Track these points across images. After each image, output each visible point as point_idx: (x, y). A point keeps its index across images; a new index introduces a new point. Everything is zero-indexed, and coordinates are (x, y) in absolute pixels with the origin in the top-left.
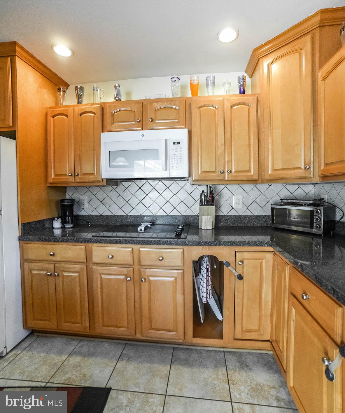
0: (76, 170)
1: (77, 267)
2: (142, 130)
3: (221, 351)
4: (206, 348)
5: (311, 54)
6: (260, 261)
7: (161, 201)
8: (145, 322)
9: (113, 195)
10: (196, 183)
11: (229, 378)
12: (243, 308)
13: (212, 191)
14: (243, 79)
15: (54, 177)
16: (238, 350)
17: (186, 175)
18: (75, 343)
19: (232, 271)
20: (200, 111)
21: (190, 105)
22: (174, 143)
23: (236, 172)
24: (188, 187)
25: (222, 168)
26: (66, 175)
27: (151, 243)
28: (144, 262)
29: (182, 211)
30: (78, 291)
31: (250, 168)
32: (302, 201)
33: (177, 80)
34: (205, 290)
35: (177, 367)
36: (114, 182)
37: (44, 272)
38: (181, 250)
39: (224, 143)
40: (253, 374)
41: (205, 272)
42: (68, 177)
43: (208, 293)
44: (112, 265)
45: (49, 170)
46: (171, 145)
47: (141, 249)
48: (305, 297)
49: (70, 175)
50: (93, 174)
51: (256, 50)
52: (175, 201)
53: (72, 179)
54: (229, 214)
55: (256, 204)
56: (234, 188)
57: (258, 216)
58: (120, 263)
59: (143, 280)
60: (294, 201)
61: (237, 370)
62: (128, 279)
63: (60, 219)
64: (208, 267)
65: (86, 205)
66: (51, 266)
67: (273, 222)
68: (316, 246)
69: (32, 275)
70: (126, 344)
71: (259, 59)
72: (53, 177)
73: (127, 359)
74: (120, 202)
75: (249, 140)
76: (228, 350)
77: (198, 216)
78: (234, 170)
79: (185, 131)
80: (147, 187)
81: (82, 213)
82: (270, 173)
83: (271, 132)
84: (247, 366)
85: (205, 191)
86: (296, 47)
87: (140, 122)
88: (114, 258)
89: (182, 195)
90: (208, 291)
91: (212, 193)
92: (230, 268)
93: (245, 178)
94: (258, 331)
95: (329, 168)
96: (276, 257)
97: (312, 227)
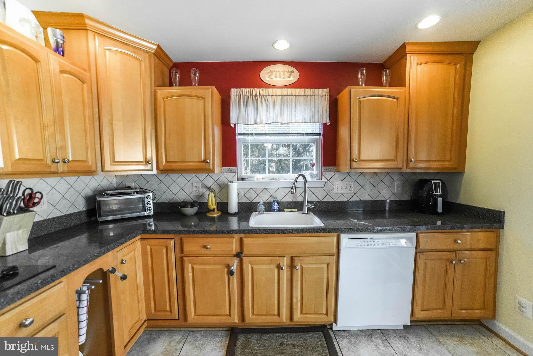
39: (53, 120)
55: (65, 200)
57: (70, 214)
75: (85, 124)
93: (82, 170)
95: (169, 164)
96: (145, 242)
97: (144, 211)
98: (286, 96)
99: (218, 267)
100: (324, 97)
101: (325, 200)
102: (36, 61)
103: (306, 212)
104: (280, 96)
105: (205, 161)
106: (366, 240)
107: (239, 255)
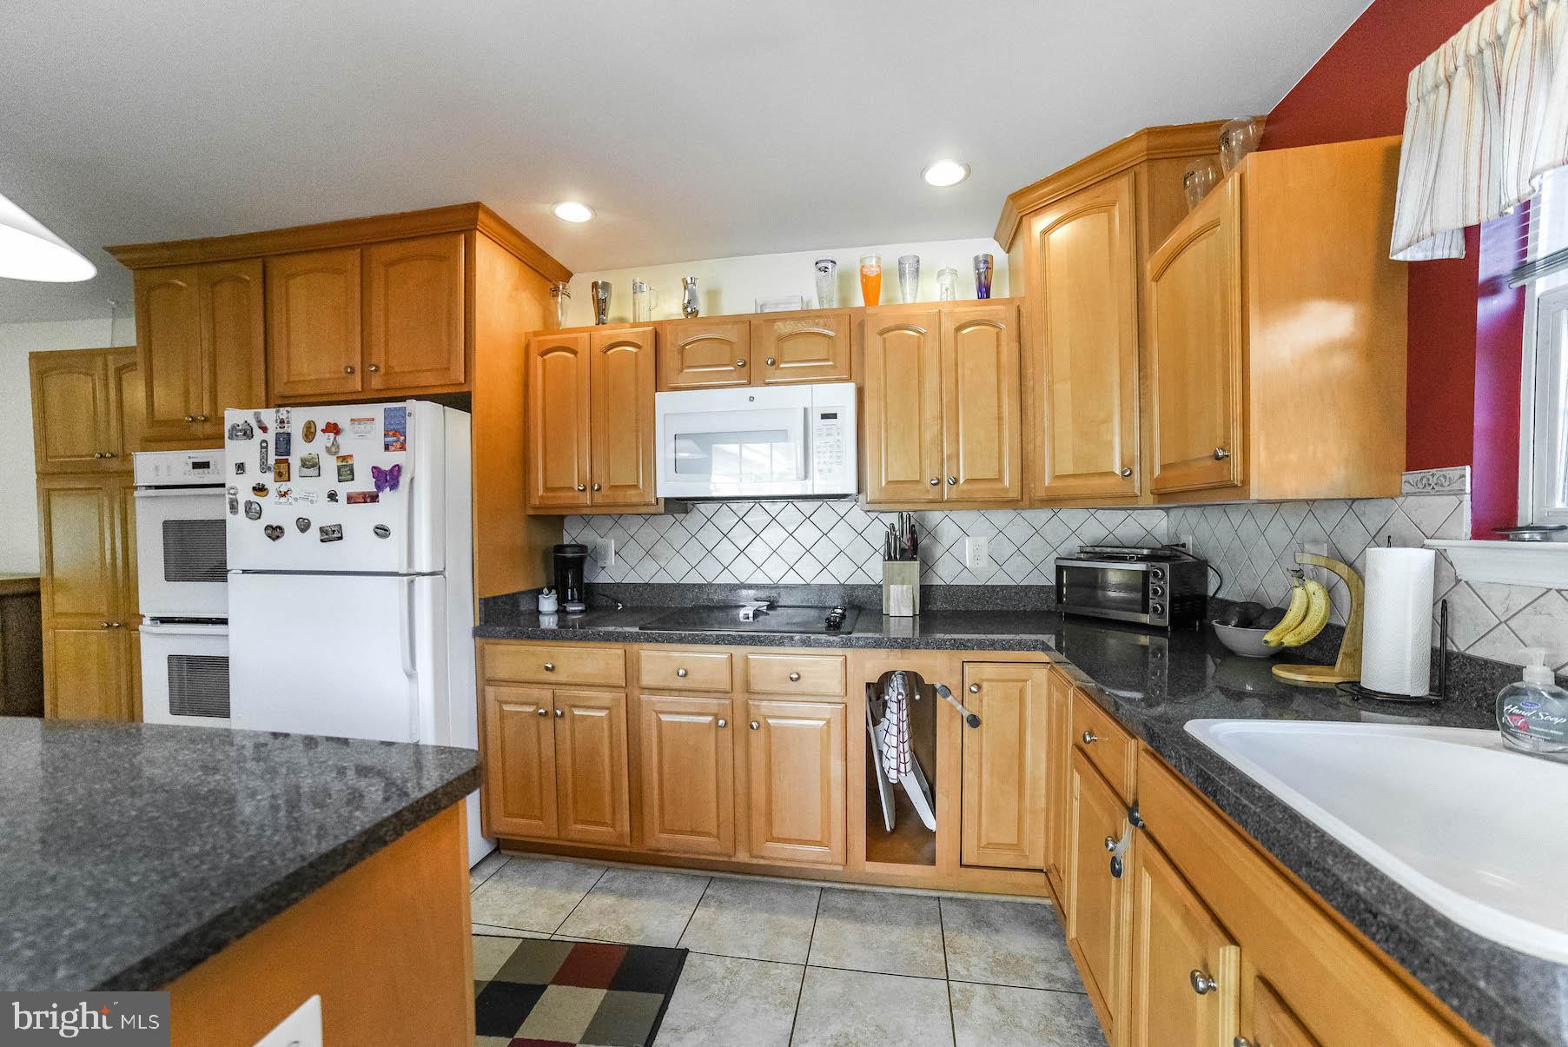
0: (595, 478)
1: (605, 697)
2: (749, 384)
3: (931, 897)
4: (898, 891)
5: (1133, 219)
6: (1020, 684)
7: (791, 550)
8: (758, 822)
9: (677, 535)
10: (876, 507)
11: (946, 943)
12: (980, 794)
13: (913, 526)
14: (986, 262)
15: (545, 494)
16: (972, 896)
17: (851, 488)
18: (596, 873)
19: (954, 707)
20: (884, 339)
21: (861, 325)
22: (824, 416)
23: (967, 481)
24: (858, 516)
25: (936, 473)
26: (572, 489)
27: (773, 641)
28: (755, 687)
29: (842, 573)
30: (606, 751)
31: (1001, 471)
32: (1126, 550)
33: (830, 265)
34: (893, 753)
35: (830, 921)
36: (679, 506)
37: (530, 709)
38: (842, 659)
39: (939, 415)
40: (1001, 939)
41: (895, 710)
42: (576, 494)
43: (902, 761)
44: (684, 693)
45: (533, 476)
46: (816, 422)
47: (750, 657)
48: (1088, 739)
49: (581, 488)
50: (636, 487)
51: (1015, 197)
52: (824, 551)
53: (586, 499)
54: (954, 583)
55: (1022, 557)
56: (967, 518)
57: (1026, 587)
58: (705, 686)
59: (755, 725)
60: (1111, 550)
61: (967, 930)
62: (721, 722)
63: (554, 591)
64: (900, 697)
65: (612, 559)
66: (546, 694)
67: (1059, 600)
68: (1155, 655)
69: (503, 716)
70: (712, 878)
71: (1021, 218)
72: (541, 492)
73: (716, 904)
74: (694, 552)
75: (999, 407)
76: (950, 895)
77: (880, 586)
78: (964, 477)
79: (850, 389)
80: (757, 517)
81: (603, 578)
82: (1046, 484)
83: (1050, 389)
84: (989, 925)
85: (897, 528)
86: (1100, 199)
87: (744, 366)
88: (688, 677)
89: (842, 535)
90: (902, 755)
91: (912, 531)
92: (950, 698)
93: (987, 496)
94: (1016, 847)
96: (1053, 675)
97: (1145, 610)
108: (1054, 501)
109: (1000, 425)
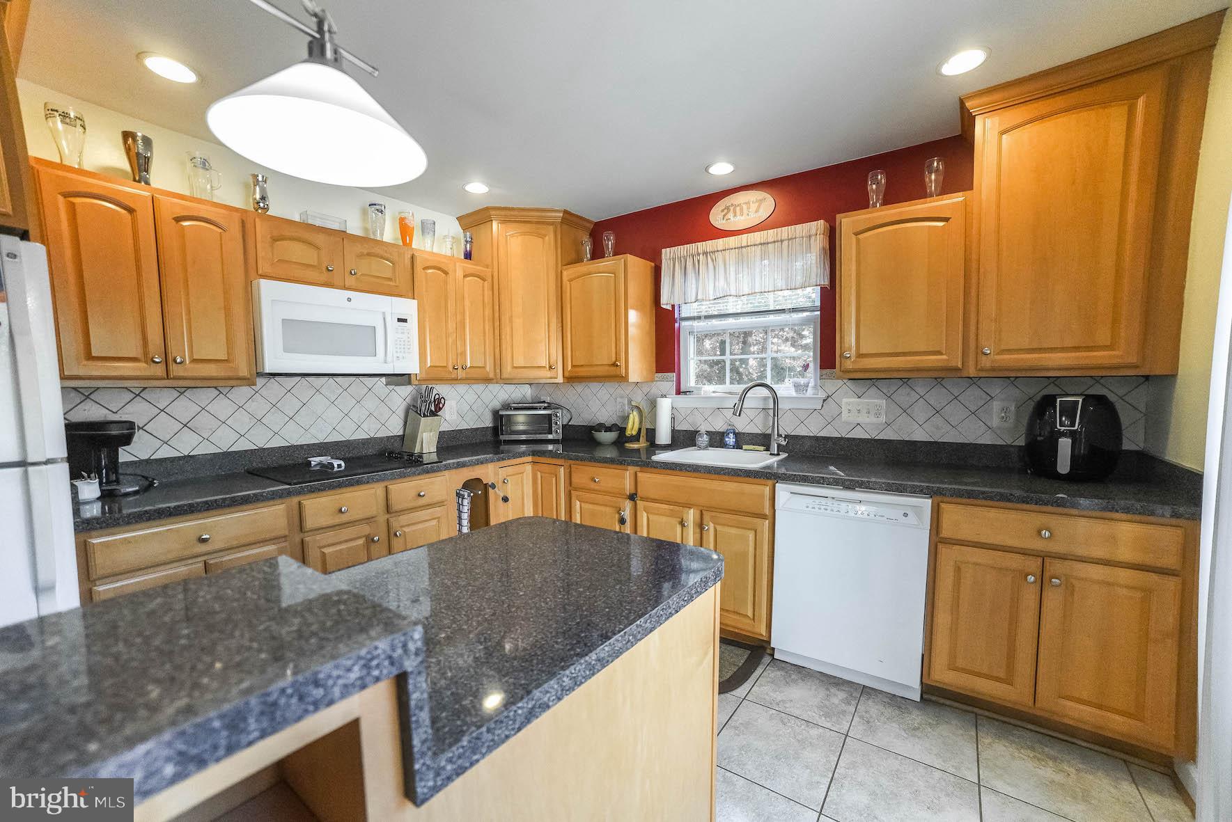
5: (555, 247)
6: (521, 475)
15: (89, 364)
19: (497, 494)
20: (426, 273)
21: (410, 260)
22: (400, 320)
23: (470, 367)
25: (455, 362)
28: (396, 508)
31: (485, 363)
39: (456, 327)
44: (341, 527)
55: (472, 412)
59: (398, 533)
60: (527, 405)
62: (376, 538)
71: (491, 220)
75: (484, 326)
79: (414, 303)
82: (508, 371)
83: (511, 321)
86: (539, 231)
92: (495, 489)
93: (478, 376)
95: (577, 369)
96: (538, 467)
97: (550, 433)
98: (745, 247)
99: (608, 509)
100: (813, 238)
101: (822, 434)
102: (446, 273)
103: (776, 453)
104: (735, 248)
105: (614, 365)
106: (823, 501)
107: (632, 497)
108: (508, 381)
109: (484, 336)
